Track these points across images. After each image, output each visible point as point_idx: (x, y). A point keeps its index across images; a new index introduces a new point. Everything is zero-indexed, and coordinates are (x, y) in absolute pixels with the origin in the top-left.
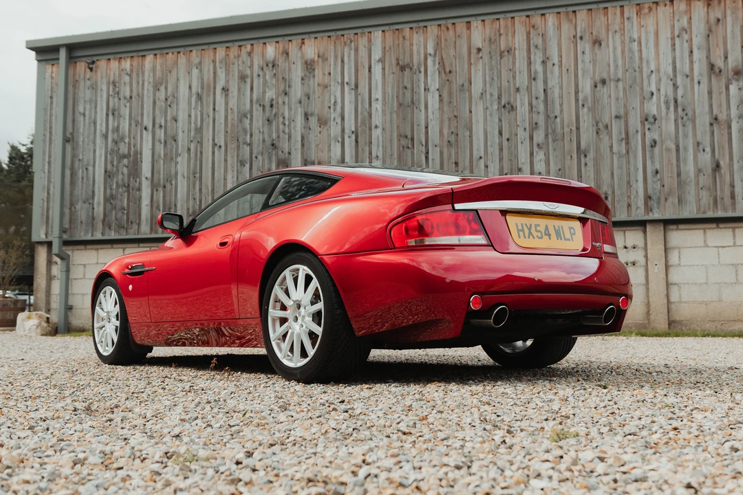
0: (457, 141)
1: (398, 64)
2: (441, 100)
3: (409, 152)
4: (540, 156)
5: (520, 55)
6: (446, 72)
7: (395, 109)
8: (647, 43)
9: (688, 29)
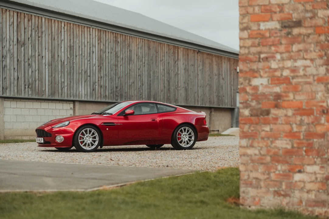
8: (4, 25)
9: (13, 23)
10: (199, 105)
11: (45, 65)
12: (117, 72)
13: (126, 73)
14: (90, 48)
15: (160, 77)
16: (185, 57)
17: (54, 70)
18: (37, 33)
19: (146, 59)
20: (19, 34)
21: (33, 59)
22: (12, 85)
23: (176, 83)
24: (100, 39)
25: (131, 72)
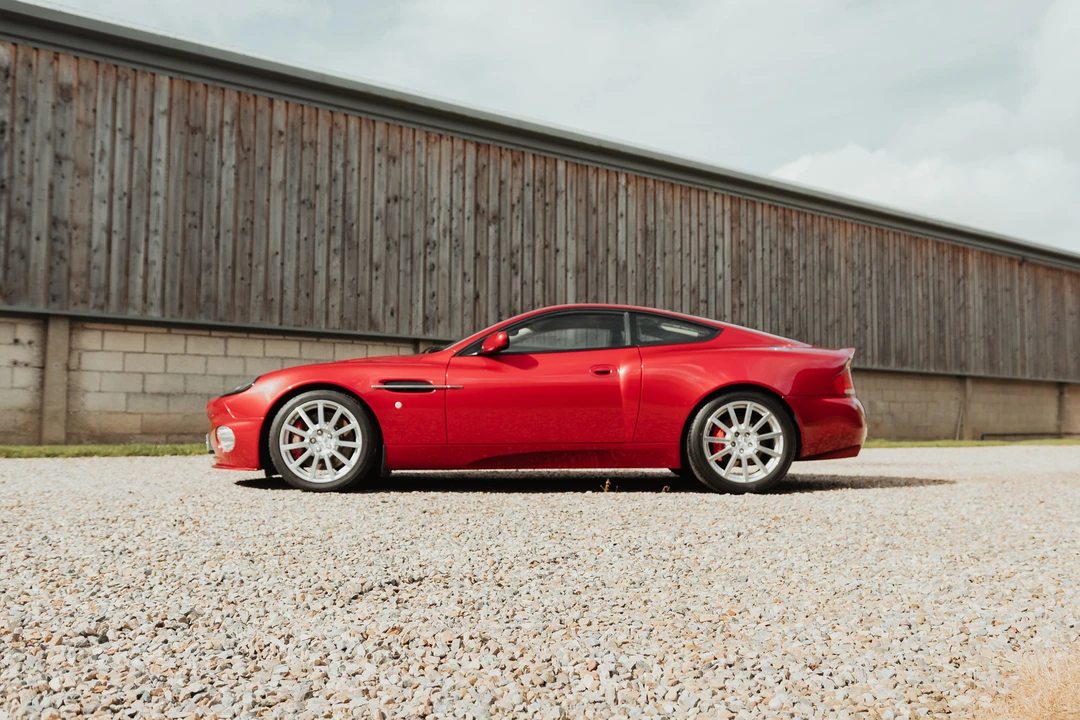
0: (252, 229)
1: (187, 123)
2: (237, 180)
3: (197, 231)
4: (336, 262)
5: (323, 150)
6: (245, 151)
7: (182, 177)
8: (432, 171)
9: (463, 167)
10: (1028, 377)
11: (567, 271)
12: (789, 294)
13: (817, 297)
14: (707, 236)
15: (914, 313)
16: (985, 271)
17: (592, 282)
18: (538, 195)
19: (874, 270)
20: (483, 194)
21: (526, 254)
22: (458, 314)
23: (962, 328)
24: (735, 219)
25: (830, 298)
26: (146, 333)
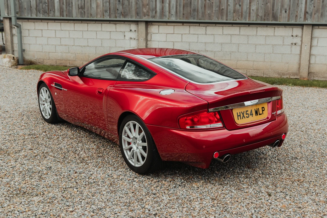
26: (174, 26)
